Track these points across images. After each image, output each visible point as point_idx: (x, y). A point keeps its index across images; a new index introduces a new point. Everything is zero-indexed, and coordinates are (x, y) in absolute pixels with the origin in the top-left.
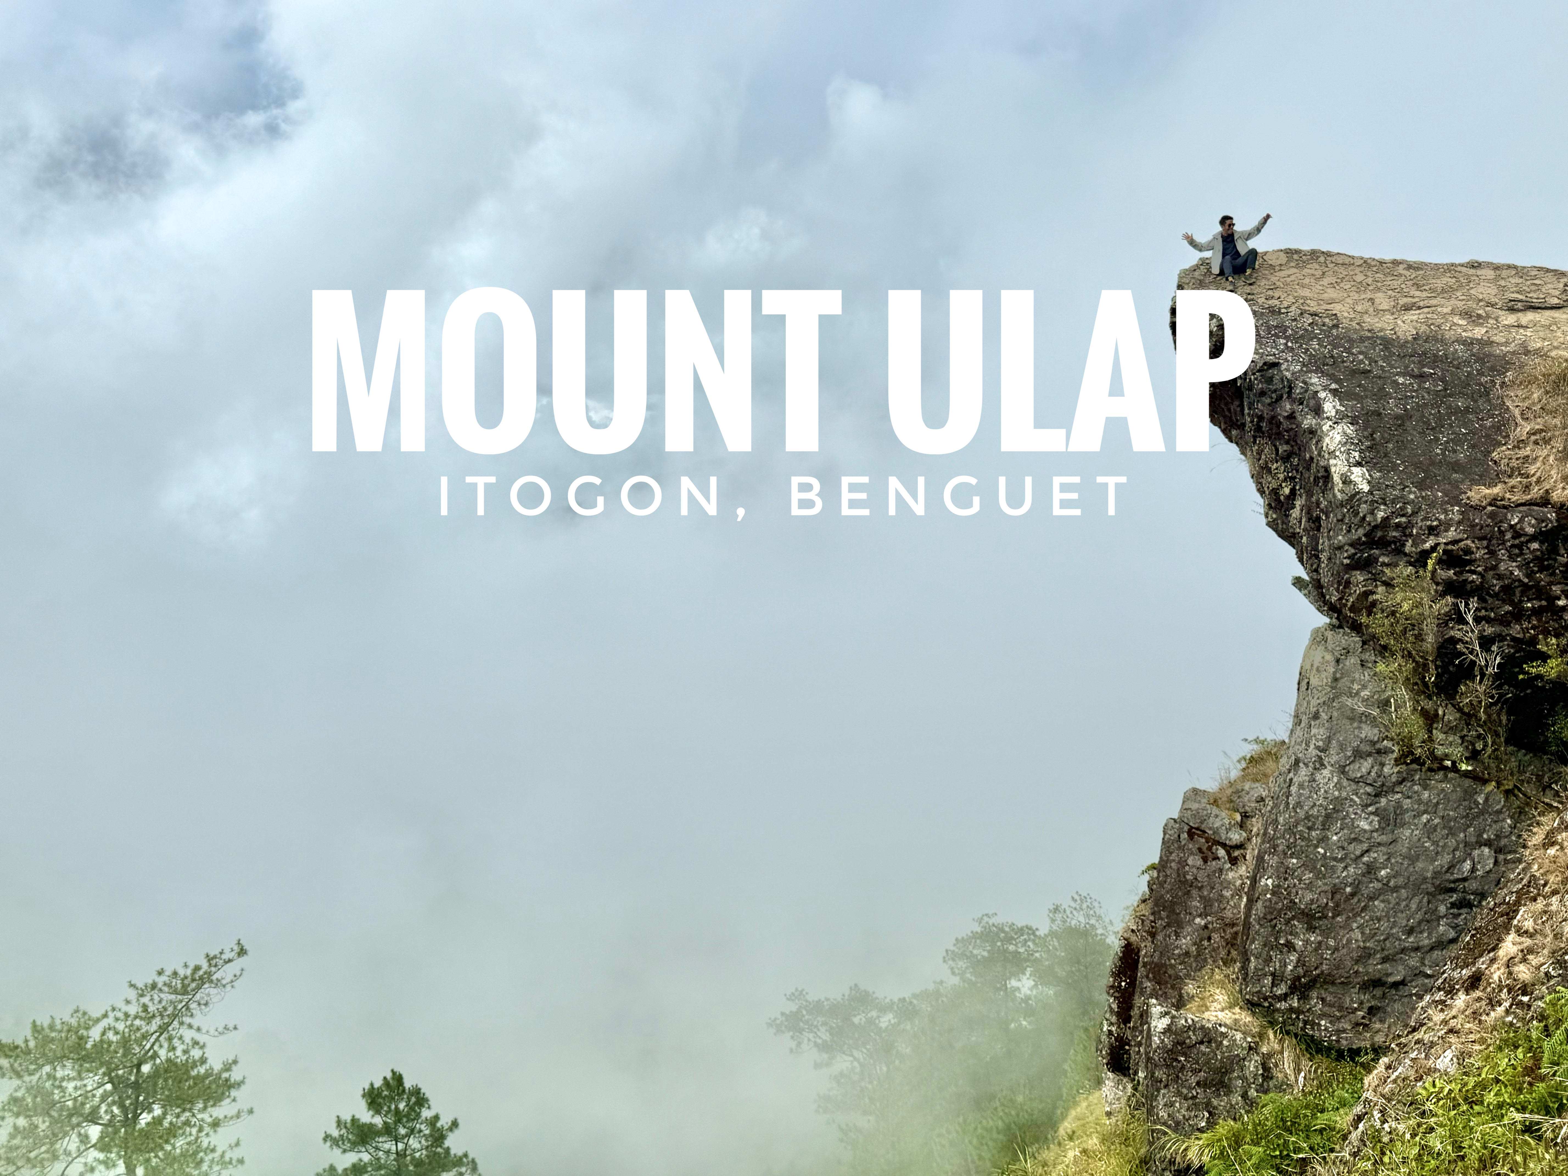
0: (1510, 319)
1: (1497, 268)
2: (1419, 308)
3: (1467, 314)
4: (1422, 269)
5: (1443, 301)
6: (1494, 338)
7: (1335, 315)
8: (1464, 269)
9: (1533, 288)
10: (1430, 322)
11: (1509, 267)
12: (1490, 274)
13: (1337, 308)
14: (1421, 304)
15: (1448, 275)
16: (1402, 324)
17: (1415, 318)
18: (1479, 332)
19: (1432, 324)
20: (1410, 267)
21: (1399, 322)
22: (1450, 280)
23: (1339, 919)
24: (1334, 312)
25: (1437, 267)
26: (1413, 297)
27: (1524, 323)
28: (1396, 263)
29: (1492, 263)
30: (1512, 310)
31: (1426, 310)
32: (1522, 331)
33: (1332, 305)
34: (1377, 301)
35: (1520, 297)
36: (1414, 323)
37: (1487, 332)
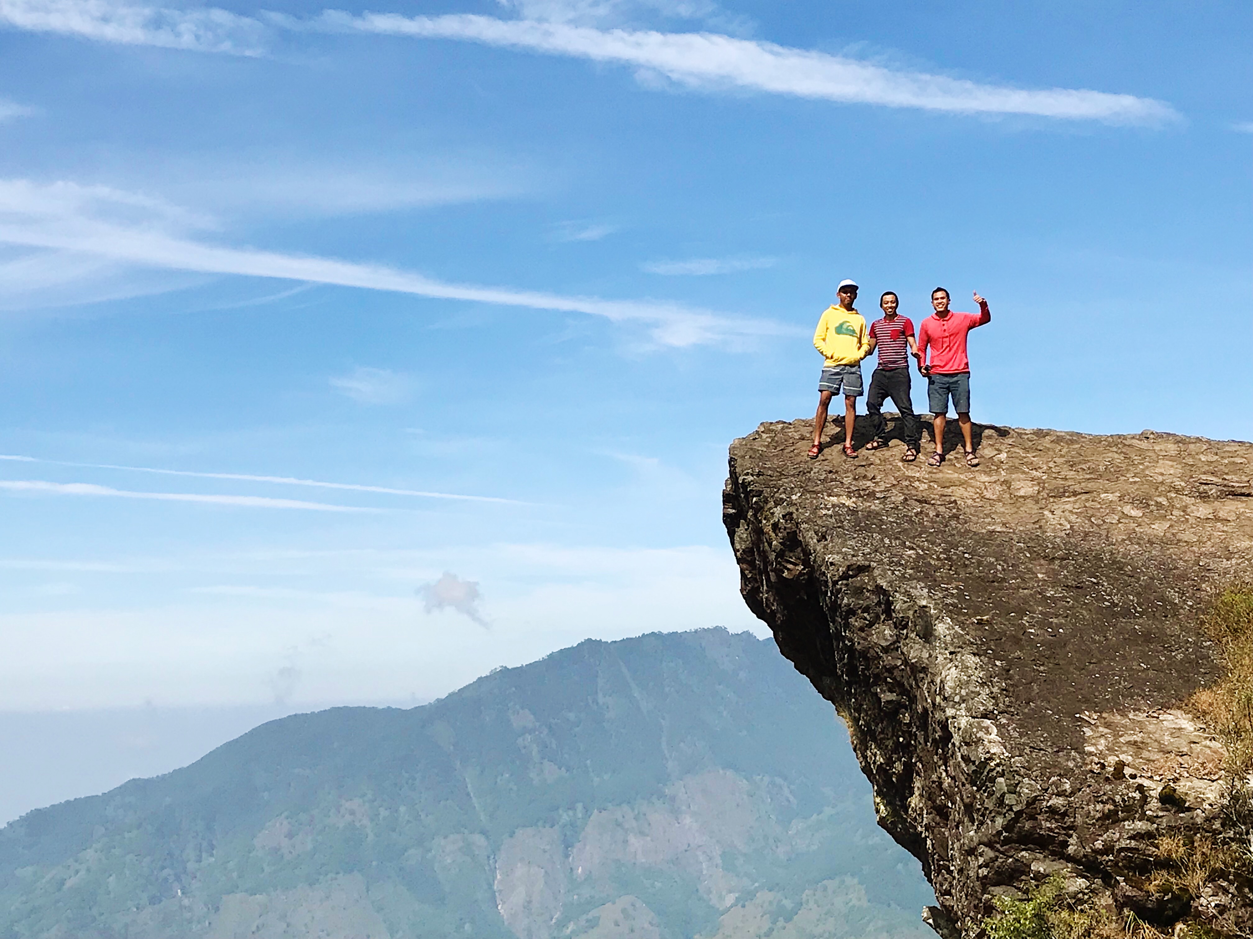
0: (1203, 510)
1: (1181, 441)
2: (1075, 494)
3: (1143, 502)
4: (1077, 442)
5: (1108, 485)
6: (1180, 536)
7: (955, 501)
8: (1135, 442)
9: (1232, 468)
10: (1090, 512)
11: (1199, 440)
12: (1172, 449)
13: (958, 493)
14: (1077, 488)
15: (1114, 449)
16: (1050, 515)
17: (1069, 507)
18: (1159, 528)
19: (1092, 516)
20: (1059, 440)
21: (1046, 512)
22: (1116, 456)
24: (953, 499)
25: (1097, 440)
26: (1065, 479)
27: (1221, 514)
28: (1040, 434)
29: (1174, 435)
30: (1204, 497)
31: (1084, 497)
32: (1219, 524)
33: (950, 490)
34: (1015, 485)
35: (1215, 479)
36: (1067, 513)
37: (1171, 526)
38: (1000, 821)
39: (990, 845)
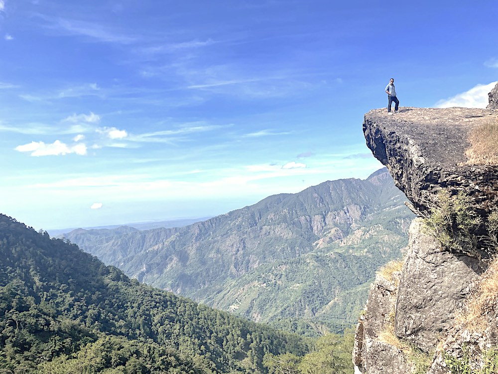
0: (467, 120)
1: (461, 108)
2: (438, 118)
3: (453, 119)
5: (445, 116)
6: (462, 125)
8: (451, 109)
11: (465, 108)
12: (459, 110)
13: (412, 120)
15: (447, 110)
16: (433, 122)
18: (457, 123)
19: (442, 122)
23: (426, 308)
25: (443, 109)
26: (436, 116)
30: (467, 117)
32: (470, 122)
34: (425, 118)
35: (469, 114)
36: (437, 122)
37: (460, 123)
38: (424, 177)
39: (421, 181)
